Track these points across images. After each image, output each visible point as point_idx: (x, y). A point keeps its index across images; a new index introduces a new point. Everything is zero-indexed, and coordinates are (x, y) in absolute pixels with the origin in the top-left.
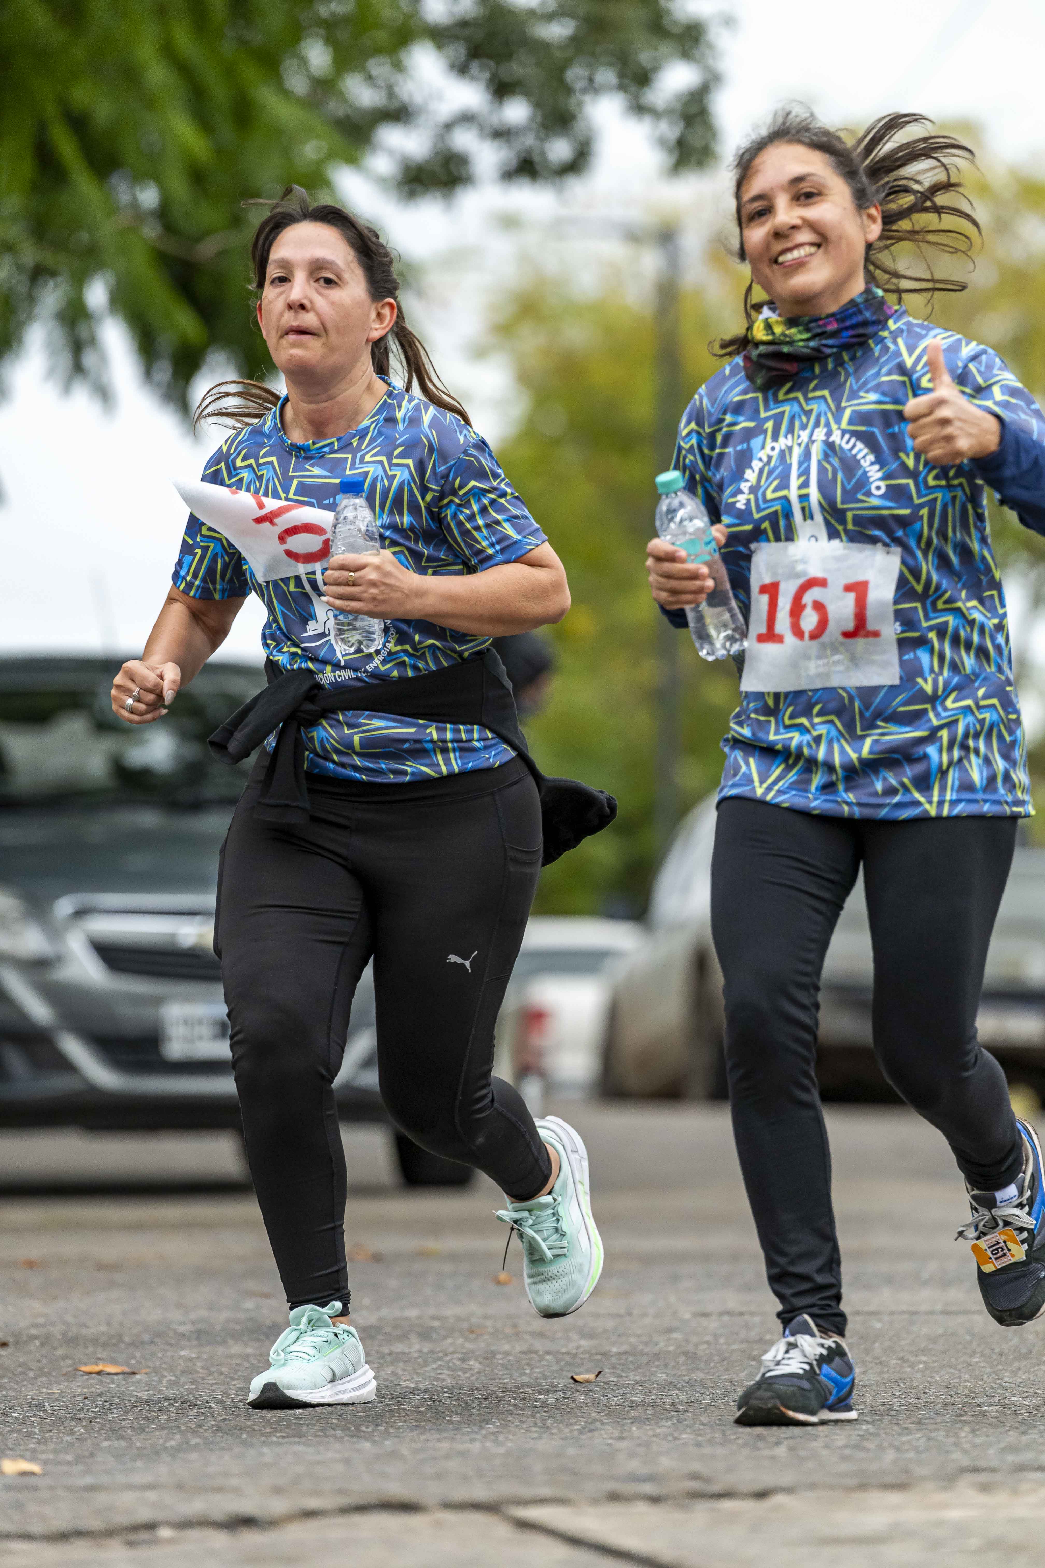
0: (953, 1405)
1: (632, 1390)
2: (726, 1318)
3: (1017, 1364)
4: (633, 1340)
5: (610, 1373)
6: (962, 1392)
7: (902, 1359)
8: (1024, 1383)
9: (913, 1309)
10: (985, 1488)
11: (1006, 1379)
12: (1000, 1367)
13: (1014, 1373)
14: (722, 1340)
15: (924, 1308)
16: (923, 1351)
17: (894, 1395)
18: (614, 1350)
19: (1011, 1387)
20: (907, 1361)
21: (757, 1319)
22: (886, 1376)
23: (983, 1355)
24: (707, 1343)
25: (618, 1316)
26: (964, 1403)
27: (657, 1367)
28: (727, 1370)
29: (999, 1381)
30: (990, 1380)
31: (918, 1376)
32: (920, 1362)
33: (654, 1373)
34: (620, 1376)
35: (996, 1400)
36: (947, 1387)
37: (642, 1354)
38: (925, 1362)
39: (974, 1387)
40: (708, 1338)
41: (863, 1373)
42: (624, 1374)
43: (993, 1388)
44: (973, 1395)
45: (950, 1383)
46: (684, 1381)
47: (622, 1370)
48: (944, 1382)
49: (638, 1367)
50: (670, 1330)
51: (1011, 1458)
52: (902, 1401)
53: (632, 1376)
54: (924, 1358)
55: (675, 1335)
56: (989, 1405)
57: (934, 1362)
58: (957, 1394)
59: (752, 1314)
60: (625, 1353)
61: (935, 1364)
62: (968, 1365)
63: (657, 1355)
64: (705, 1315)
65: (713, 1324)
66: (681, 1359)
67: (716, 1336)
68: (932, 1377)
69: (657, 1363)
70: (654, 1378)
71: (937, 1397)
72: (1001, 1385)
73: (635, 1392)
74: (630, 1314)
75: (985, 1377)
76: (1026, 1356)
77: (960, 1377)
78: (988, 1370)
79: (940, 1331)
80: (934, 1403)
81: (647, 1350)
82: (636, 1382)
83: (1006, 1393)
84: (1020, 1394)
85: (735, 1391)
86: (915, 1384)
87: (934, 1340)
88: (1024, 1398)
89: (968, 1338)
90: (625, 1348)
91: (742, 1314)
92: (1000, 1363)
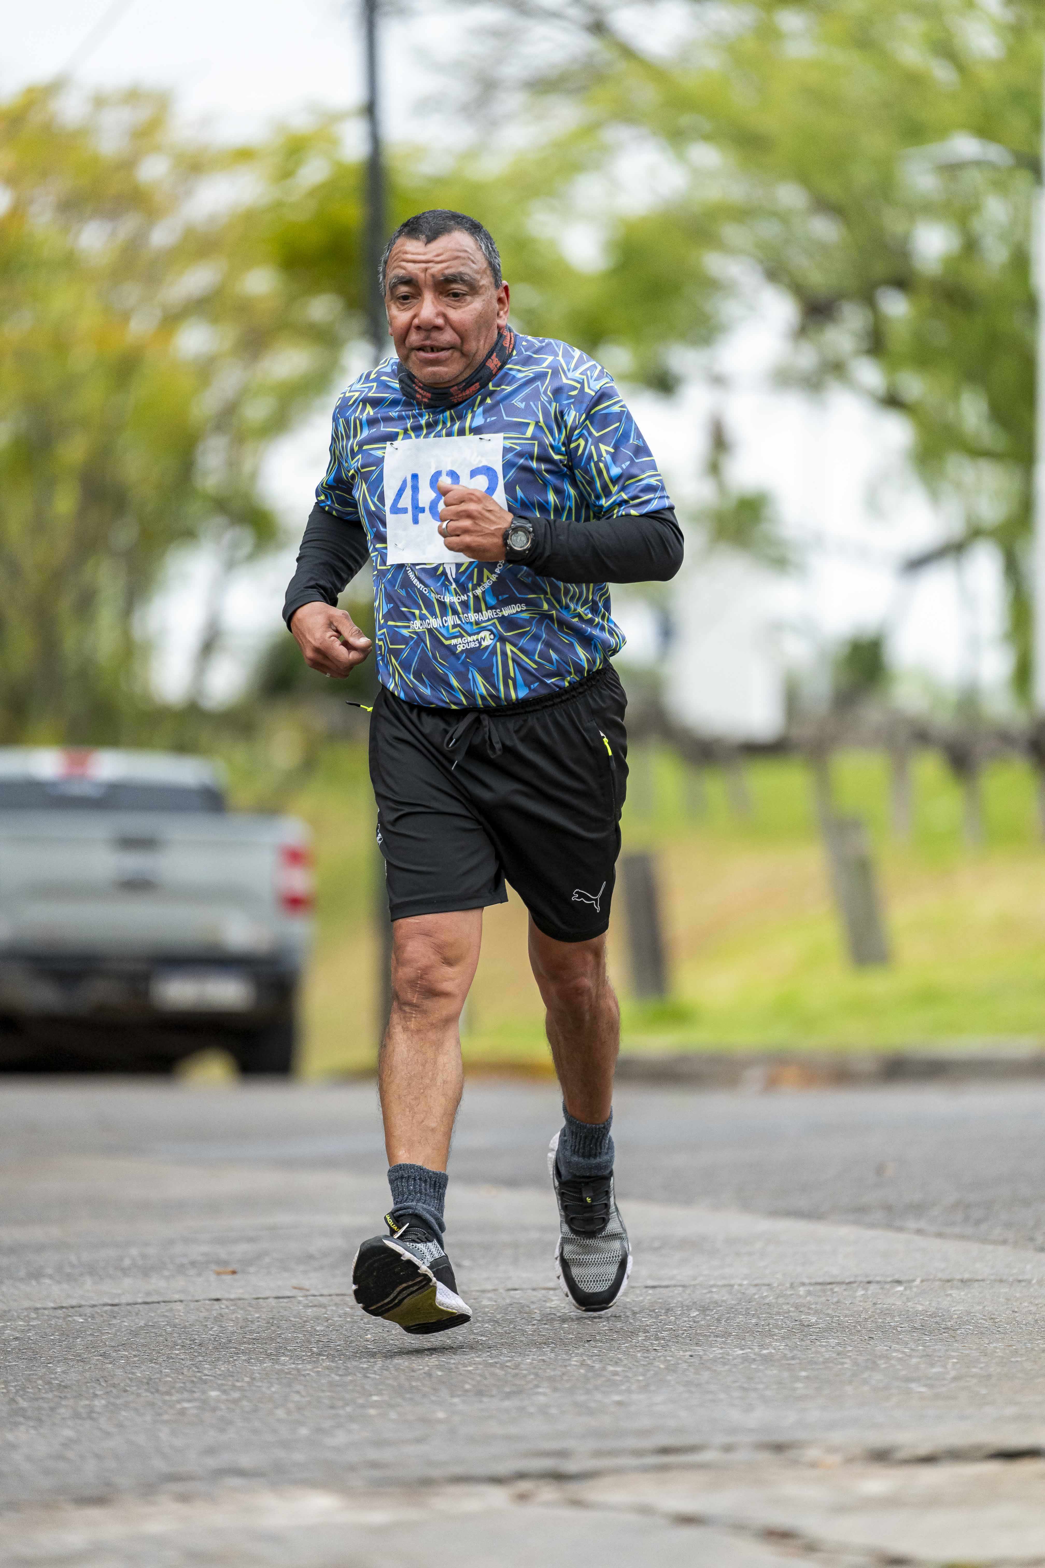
7: (104, 1355)
9: (116, 1301)
10: (184, 1498)
11: (206, 1372)
12: (201, 1358)
15: (124, 1300)
17: (96, 1395)
19: (211, 1381)
20: (109, 1356)
29: (199, 1374)
30: (190, 1373)
41: (64, 1372)
43: (193, 1382)
45: (151, 1379)
48: (145, 1378)
51: (212, 1462)
54: (125, 1353)
56: (189, 1401)
57: (135, 1356)
61: (136, 1359)
62: (169, 1358)
68: (133, 1373)
72: (200, 1379)
75: (185, 1371)
76: (225, 1347)
78: (189, 1363)
79: (142, 1323)
86: (116, 1381)
87: (135, 1333)
89: (169, 1329)
92: (200, 1354)
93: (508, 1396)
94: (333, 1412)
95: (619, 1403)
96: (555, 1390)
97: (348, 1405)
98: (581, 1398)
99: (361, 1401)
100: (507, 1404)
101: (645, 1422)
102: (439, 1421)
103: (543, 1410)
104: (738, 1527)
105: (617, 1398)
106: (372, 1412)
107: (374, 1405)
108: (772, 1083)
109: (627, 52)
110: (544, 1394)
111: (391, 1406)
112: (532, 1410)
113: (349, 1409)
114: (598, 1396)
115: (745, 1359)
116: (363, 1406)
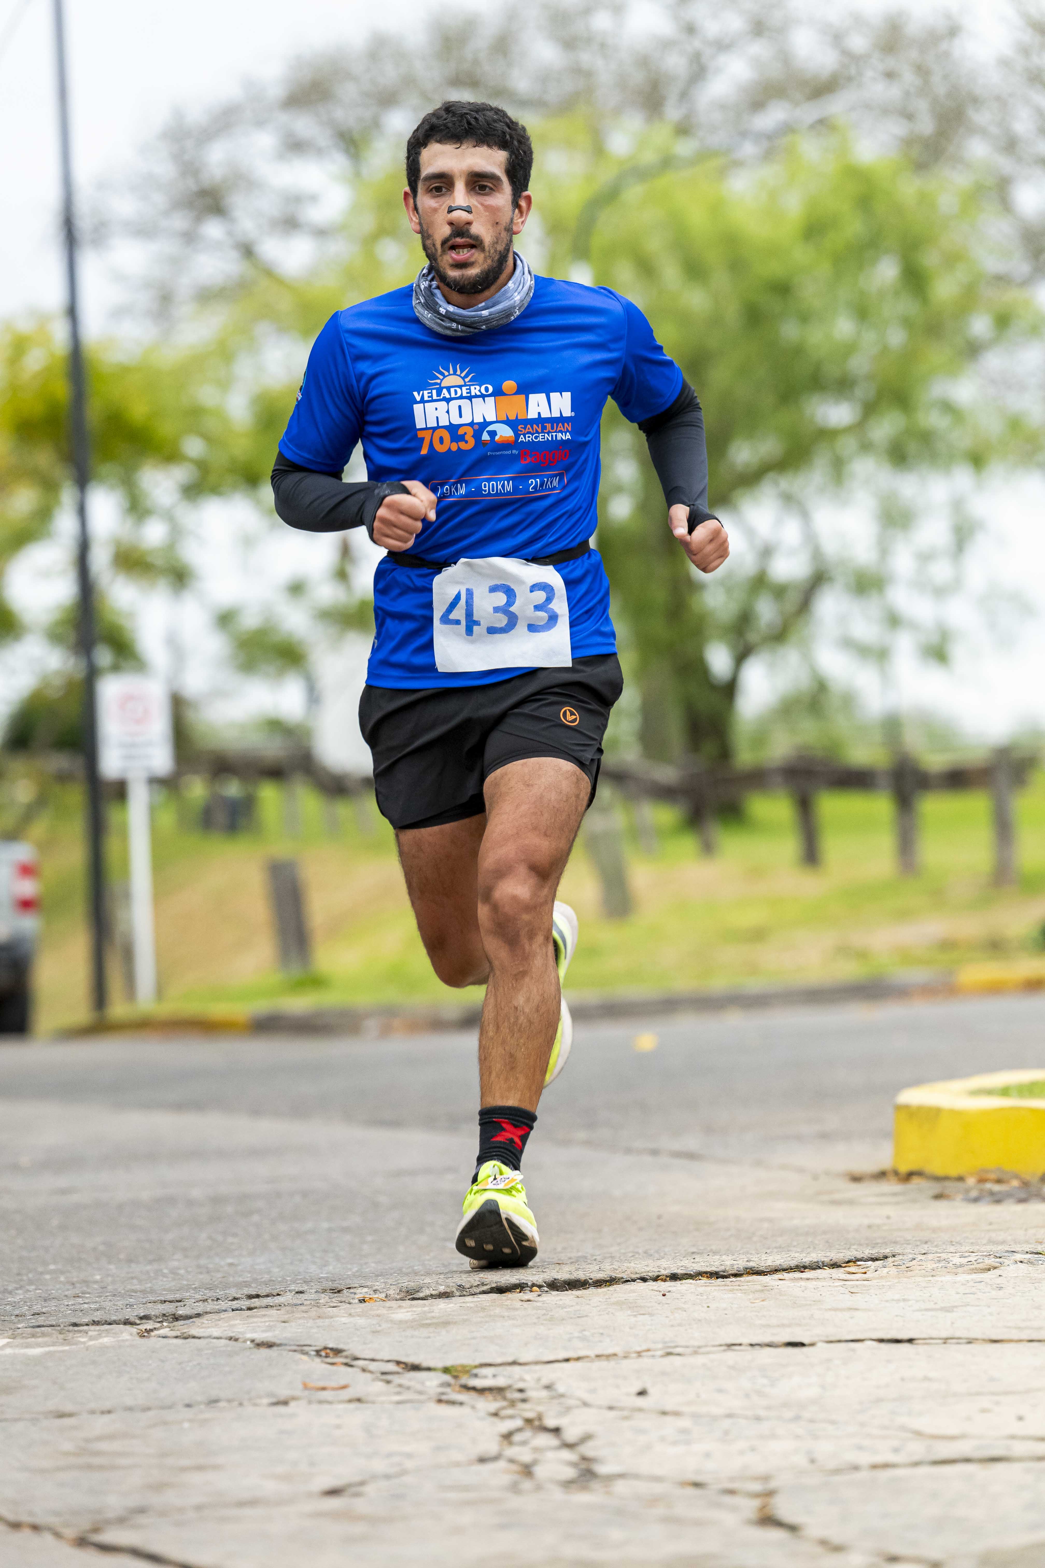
93: (150, 1262)
94: (20, 1278)
95: (231, 1265)
96: (186, 1257)
97: (30, 1272)
98: (203, 1262)
99: (40, 1269)
100: (149, 1268)
101: (248, 1277)
102: (96, 1282)
103: (173, 1272)
104: (301, 1349)
105: (230, 1260)
106: (48, 1277)
107: (50, 1272)
108: (386, 1031)
109: (269, 272)
110: (179, 1260)
111: (62, 1272)
112: (165, 1271)
113: (30, 1275)
114: (217, 1260)
115: (330, 1230)
116: (42, 1273)
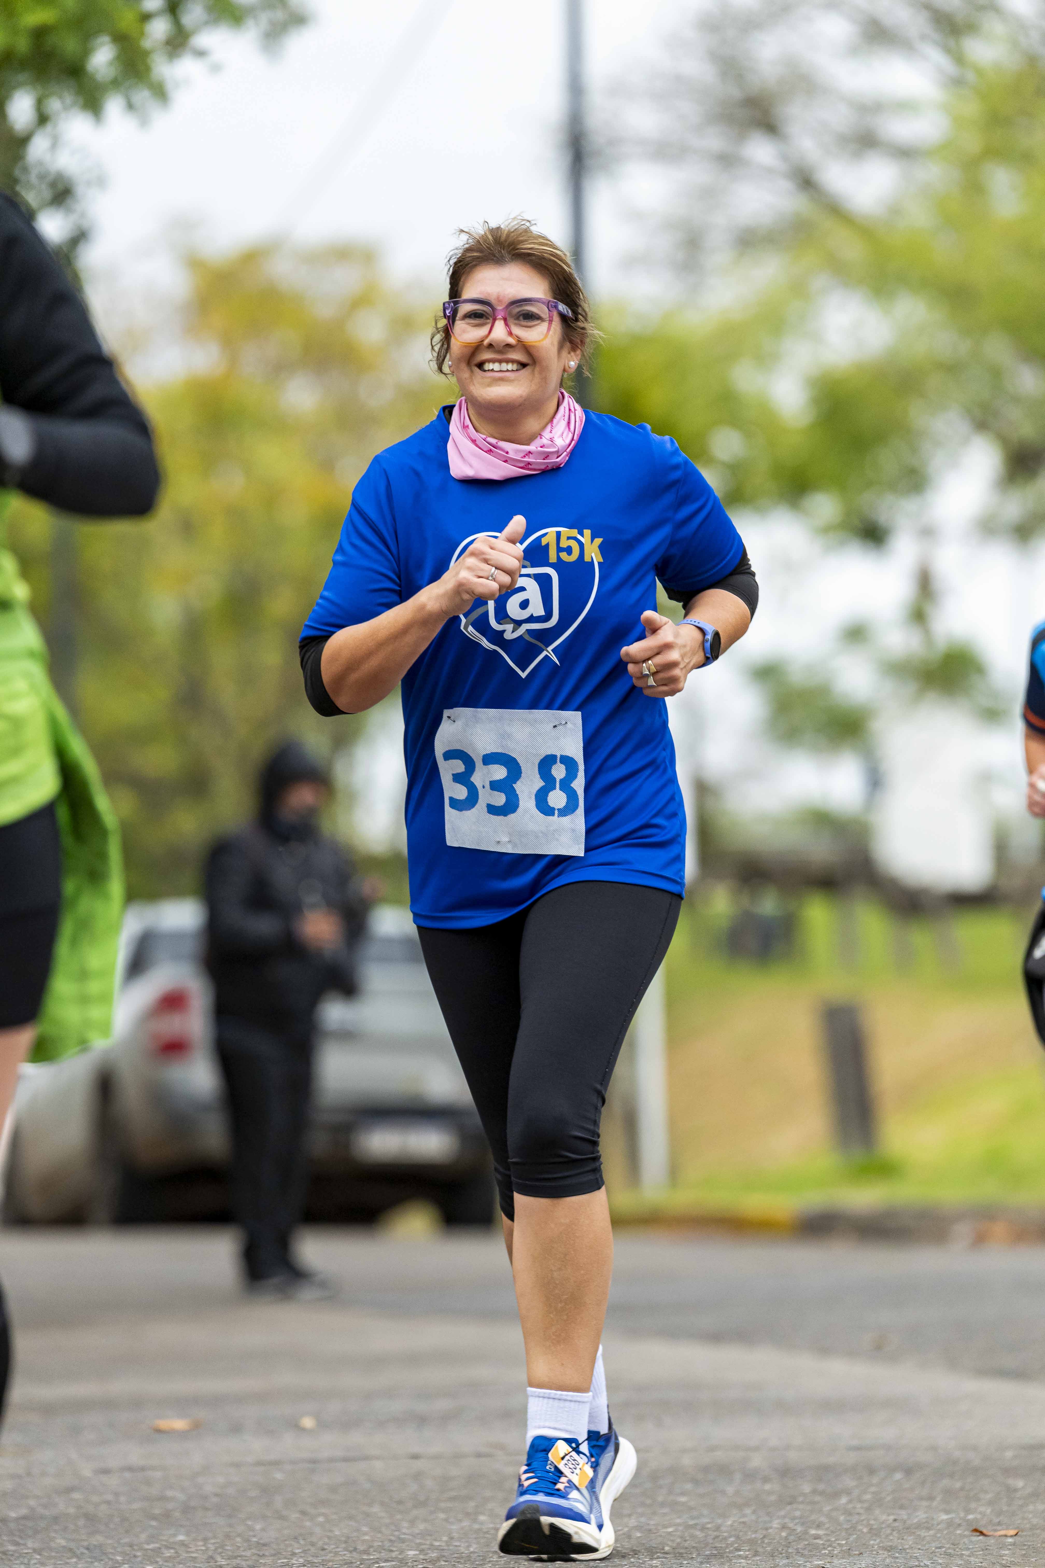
0: (352, 1563)
1: (29, 1560)
2: (127, 1475)
3: (415, 1512)
4: (32, 1502)
5: (9, 1541)
6: (361, 1547)
7: (302, 1512)
8: (424, 1534)
9: (315, 1456)
11: (404, 1530)
12: (398, 1517)
13: (412, 1522)
14: (123, 1499)
16: (323, 1503)
18: (13, 1515)
19: (408, 1540)
20: (307, 1514)
21: (158, 1474)
22: (286, 1532)
23: (382, 1504)
24: (108, 1503)
25: (19, 1477)
26: (363, 1559)
27: (56, 1531)
28: (127, 1532)
29: (397, 1533)
30: (388, 1532)
31: (318, 1530)
32: (319, 1515)
33: (53, 1539)
34: (17, 1544)
35: (394, 1555)
36: (346, 1542)
37: (42, 1517)
38: (323, 1514)
39: (373, 1541)
40: (110, 1497)
41: (263, 1530)
42: (21, 1541)
43: (391, 1541)
44: (372, 1550)
45: (349, 1538)
46: (83, 1546)
47: (21, 1538)
48: (342, 1536)
49: (36, 1532)
50: (70, 1490)
52: (301, 1560)
53: (30, 1544)
54: (323, 1510)
55: (76, 1496)
56: (386, 1561)
57: (333, 1514)
58: (355, 1549)
59: (153, 1468)
60: (25, 1518)
61: (335, 1517)
62: (368, 1515)
63: (56, 1519)
64: (106, 1471)
65: (113, 1481)
66: (81, 1522)
67: (117, 1494)
68: (330, 1531)
69: (56, 1527)
70: (53, 1545)
71: (336, 1553)
72: (398, 1538)
73: (33, 1562)
74: (29, 1474)
75: (383, 1529)
76: (423, 1504)
77: (358, 1530)
78: (387, 1521)
79: (341, 1480)
80: (332, 1561)
81: (47, 1513)
82: (35, 1551)
83: (404, 1546)
84: (418, 1547)
85: (135, 1556)
86: (314, 1539)
87: (333, 1489)
88: (422, 1551)
89: (368, 1486)
90: (24, 1511)
91: (143, 1469)
92: (398, 1512)
93: (709, 1559)
108: (981, 1240)
109: (834, 208)
